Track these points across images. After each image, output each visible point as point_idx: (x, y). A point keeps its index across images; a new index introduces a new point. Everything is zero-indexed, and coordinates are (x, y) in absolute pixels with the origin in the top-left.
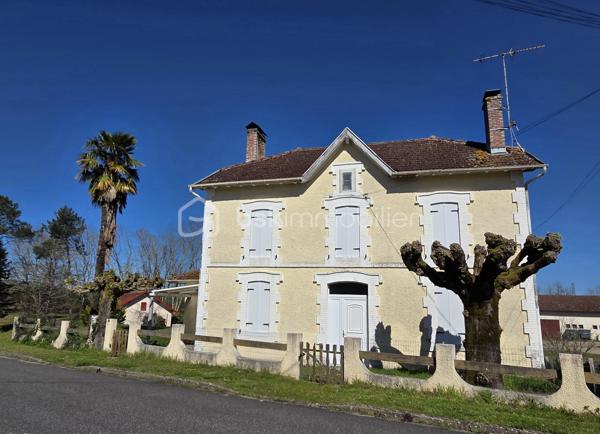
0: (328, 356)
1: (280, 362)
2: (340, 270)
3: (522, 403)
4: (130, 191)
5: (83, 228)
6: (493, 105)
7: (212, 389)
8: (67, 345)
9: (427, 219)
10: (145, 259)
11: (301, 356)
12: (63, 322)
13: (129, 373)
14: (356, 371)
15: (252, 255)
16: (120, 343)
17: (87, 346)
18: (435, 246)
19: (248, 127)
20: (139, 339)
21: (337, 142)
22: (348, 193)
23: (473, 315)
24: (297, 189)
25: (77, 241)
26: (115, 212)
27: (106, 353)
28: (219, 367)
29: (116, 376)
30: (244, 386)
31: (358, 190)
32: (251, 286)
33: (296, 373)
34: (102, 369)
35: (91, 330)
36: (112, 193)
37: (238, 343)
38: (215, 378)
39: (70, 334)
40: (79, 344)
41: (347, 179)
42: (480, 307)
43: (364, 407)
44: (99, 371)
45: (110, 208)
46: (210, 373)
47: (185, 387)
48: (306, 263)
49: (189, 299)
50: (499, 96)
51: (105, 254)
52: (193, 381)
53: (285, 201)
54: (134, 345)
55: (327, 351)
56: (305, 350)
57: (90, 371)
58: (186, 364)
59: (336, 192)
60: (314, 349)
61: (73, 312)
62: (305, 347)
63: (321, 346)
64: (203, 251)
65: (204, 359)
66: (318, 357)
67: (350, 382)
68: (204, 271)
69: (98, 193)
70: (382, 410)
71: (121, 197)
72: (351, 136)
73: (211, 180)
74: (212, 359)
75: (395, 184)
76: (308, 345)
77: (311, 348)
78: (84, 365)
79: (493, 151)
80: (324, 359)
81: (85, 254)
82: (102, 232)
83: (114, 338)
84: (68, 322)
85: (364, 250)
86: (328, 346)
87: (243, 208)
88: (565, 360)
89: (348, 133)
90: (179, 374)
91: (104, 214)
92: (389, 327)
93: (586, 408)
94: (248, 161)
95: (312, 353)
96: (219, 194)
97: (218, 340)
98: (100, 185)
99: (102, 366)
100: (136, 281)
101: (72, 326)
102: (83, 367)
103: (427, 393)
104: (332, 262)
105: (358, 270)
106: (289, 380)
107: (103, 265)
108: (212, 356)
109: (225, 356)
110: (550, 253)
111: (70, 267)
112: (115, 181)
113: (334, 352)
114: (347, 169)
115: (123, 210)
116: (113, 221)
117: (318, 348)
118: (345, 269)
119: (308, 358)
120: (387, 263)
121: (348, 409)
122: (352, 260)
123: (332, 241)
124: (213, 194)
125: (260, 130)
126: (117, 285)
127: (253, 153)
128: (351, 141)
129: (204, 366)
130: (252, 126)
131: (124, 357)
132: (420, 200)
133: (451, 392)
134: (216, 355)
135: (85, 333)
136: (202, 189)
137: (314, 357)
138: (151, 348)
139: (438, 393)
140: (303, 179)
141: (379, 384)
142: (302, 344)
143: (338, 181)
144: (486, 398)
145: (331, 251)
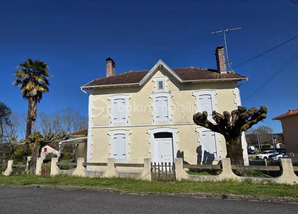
0: (166, 168)
1: (141, 173)
2: (159, 127)
3: (265, 183)
4: (44, 91)
5: (10, 113)
6: (221, 53)
7: (111, 191)
8: (12, 174)
9: (198, 102)
10: (44, 127)
11: (152, 169)
12: (9, 161)
13: (58, 186)
14: (182, 174)
15: (115, 121)
16: (46, 170)
17: (25, 173)
18: (214, 113)
19: (107, 60)
20: (57, 167)
21: (156, 66)
22: (161, 90)
23: (231, 144)
24: (137, 89)
25: (7, 119)
26: (36, 102)
27: (37, 176)
28: (107, 178)
29: (50, 189)
30: (127, 188)
31: (166, 89)
32: (115, 136)
33: (149, 178)
34: (40, 186)
35: (28, 164)
36: (34, 92)
37: (116, 165)
38: (109, 185)
39: (13, 167)
40: (20, 172)
41: (161, 85)
42: (234, 140)
43: (199, 193)
44: (38, 187)
45: (33, 100)
46: (104, 182)
47: (95, 192)
48: (143, 124)
49: (78, 145)
50: (223, 49)
51: (31, 124)
52: (98, 188)
53: (131, 95)
54: (54, 170)
55: (166, 166)
56: (153, 166)
57: (33, 187)
58: (87, 178)
59: (156, 90)
60: (159, 166)
61: (6, 155)
62: (153, 164)
63: (162, 163)
64: (89, 120)
65: (97, 175)
66: (161, 169)
67: (180, 180)
68: (90, 130)
69: (26, 91)
70: (210, 194)
71: (40, 94)
72: (162, 64)
73: (92, 84)
74: (102, 174)
75: (183, 86)
76: (155, 163)
77: (157, 165)
78: (28, 184)
79: (222, 73)
80: (164, 170)
81: (12, 125)
82: (29, 112)
83: (42, 167)
84: (12, 161)
85: (170, 117)
86: (166, 163)
87: (109, 98)
88: (283, 161)
89: (160, 62)
90: (88, 184)
91: (30, 103)
92: (183, 152)
93: (294, 182)
94: (107, 76)
95: (157, 167)
96: (97, 91)
97: (105, 164)
98: (28, 87)
99: (40, 184)
100: (52, 137)
101: (14, 163)
102: (27, 186)
103: (219, 182)
104: (155, 123)
105: (168, 126)
106: (146, 182)
107: (30, 129)
108: (102, 173)
109: (110, 172)
110: (263, 115)
111: (3, 132)
112: (35, 85)
113: (169, 166)
114: (160, 79)
115: (40, 101)
116: (36, 107)
117: (160, 164)
118: (162, 126)
119: (155, 170)
120: (181, 123)
121: (191, 195)
122: (164, 122)
123: (155, 113)
124: (93, 92)
125: (113, 61)
126: (42, 139)
127: (110, 73)
128: (162, 66)
129: (98, 178)
130: (109, 59)
131: (49, 177)
132: (194, 94)
133: (231, 181)
134: (104, 172)
135: (24, 166)
136: (87, 89)
137: (159, 169)
138: (65, 171)
139: (224, 181)
140: (140, 84)
141: (195, 180)
142: (152, 163)
143: (156, 85)
144: (249, 182)
145: (155, 118)
